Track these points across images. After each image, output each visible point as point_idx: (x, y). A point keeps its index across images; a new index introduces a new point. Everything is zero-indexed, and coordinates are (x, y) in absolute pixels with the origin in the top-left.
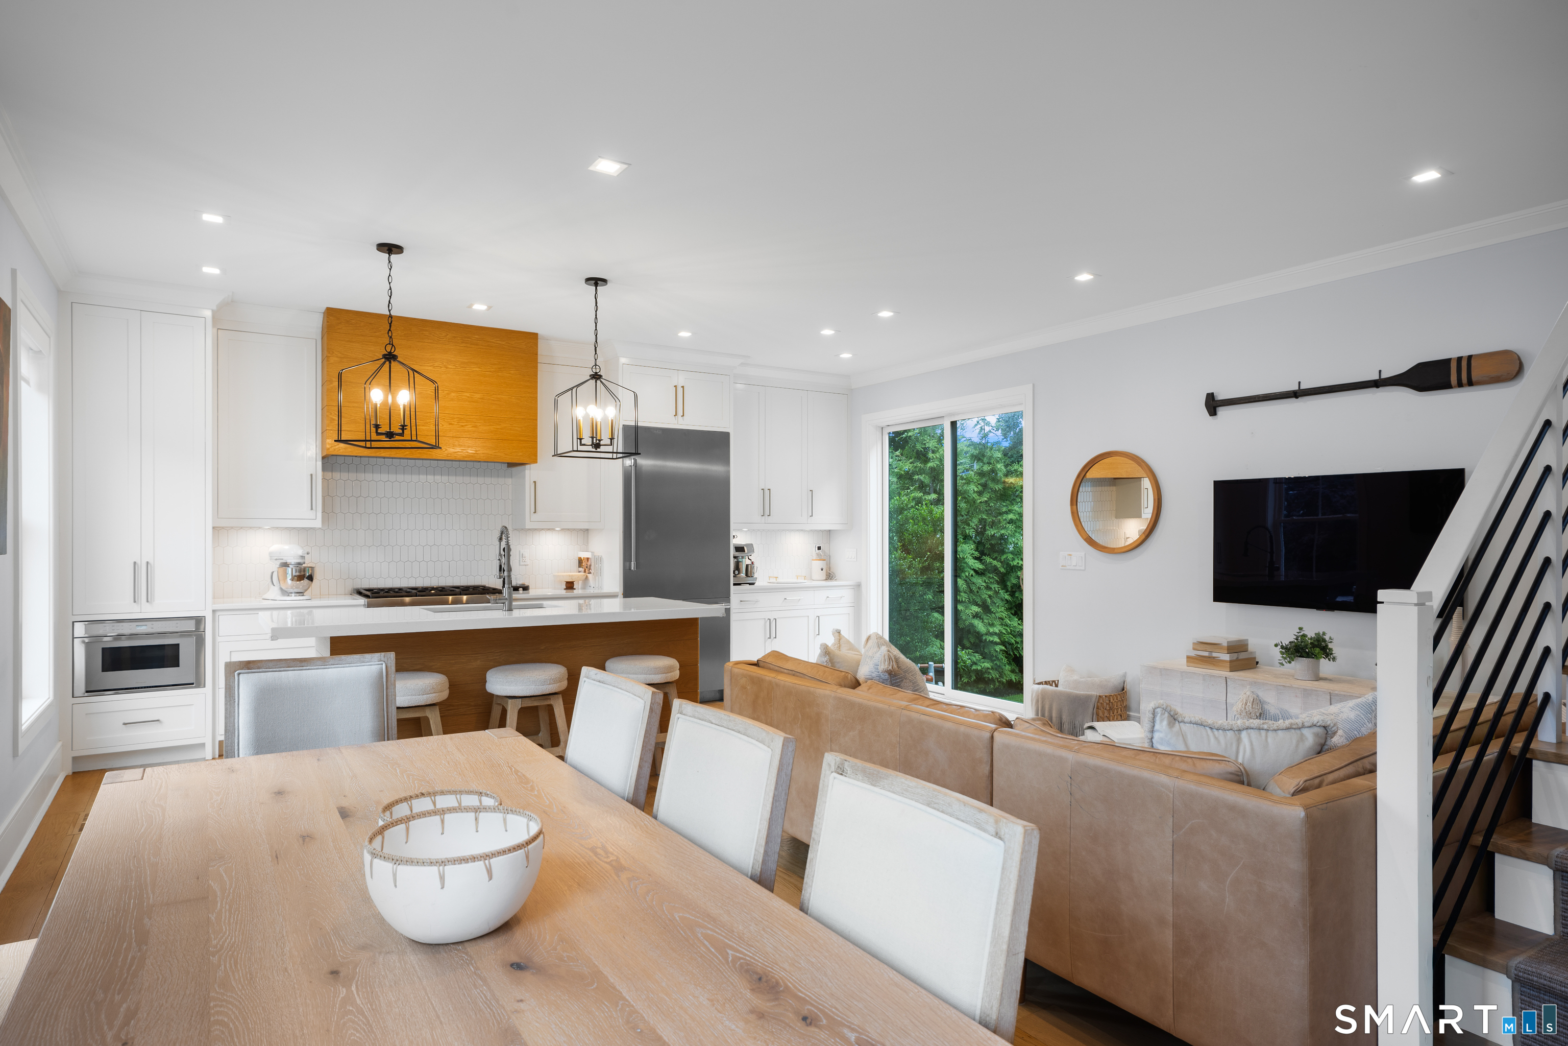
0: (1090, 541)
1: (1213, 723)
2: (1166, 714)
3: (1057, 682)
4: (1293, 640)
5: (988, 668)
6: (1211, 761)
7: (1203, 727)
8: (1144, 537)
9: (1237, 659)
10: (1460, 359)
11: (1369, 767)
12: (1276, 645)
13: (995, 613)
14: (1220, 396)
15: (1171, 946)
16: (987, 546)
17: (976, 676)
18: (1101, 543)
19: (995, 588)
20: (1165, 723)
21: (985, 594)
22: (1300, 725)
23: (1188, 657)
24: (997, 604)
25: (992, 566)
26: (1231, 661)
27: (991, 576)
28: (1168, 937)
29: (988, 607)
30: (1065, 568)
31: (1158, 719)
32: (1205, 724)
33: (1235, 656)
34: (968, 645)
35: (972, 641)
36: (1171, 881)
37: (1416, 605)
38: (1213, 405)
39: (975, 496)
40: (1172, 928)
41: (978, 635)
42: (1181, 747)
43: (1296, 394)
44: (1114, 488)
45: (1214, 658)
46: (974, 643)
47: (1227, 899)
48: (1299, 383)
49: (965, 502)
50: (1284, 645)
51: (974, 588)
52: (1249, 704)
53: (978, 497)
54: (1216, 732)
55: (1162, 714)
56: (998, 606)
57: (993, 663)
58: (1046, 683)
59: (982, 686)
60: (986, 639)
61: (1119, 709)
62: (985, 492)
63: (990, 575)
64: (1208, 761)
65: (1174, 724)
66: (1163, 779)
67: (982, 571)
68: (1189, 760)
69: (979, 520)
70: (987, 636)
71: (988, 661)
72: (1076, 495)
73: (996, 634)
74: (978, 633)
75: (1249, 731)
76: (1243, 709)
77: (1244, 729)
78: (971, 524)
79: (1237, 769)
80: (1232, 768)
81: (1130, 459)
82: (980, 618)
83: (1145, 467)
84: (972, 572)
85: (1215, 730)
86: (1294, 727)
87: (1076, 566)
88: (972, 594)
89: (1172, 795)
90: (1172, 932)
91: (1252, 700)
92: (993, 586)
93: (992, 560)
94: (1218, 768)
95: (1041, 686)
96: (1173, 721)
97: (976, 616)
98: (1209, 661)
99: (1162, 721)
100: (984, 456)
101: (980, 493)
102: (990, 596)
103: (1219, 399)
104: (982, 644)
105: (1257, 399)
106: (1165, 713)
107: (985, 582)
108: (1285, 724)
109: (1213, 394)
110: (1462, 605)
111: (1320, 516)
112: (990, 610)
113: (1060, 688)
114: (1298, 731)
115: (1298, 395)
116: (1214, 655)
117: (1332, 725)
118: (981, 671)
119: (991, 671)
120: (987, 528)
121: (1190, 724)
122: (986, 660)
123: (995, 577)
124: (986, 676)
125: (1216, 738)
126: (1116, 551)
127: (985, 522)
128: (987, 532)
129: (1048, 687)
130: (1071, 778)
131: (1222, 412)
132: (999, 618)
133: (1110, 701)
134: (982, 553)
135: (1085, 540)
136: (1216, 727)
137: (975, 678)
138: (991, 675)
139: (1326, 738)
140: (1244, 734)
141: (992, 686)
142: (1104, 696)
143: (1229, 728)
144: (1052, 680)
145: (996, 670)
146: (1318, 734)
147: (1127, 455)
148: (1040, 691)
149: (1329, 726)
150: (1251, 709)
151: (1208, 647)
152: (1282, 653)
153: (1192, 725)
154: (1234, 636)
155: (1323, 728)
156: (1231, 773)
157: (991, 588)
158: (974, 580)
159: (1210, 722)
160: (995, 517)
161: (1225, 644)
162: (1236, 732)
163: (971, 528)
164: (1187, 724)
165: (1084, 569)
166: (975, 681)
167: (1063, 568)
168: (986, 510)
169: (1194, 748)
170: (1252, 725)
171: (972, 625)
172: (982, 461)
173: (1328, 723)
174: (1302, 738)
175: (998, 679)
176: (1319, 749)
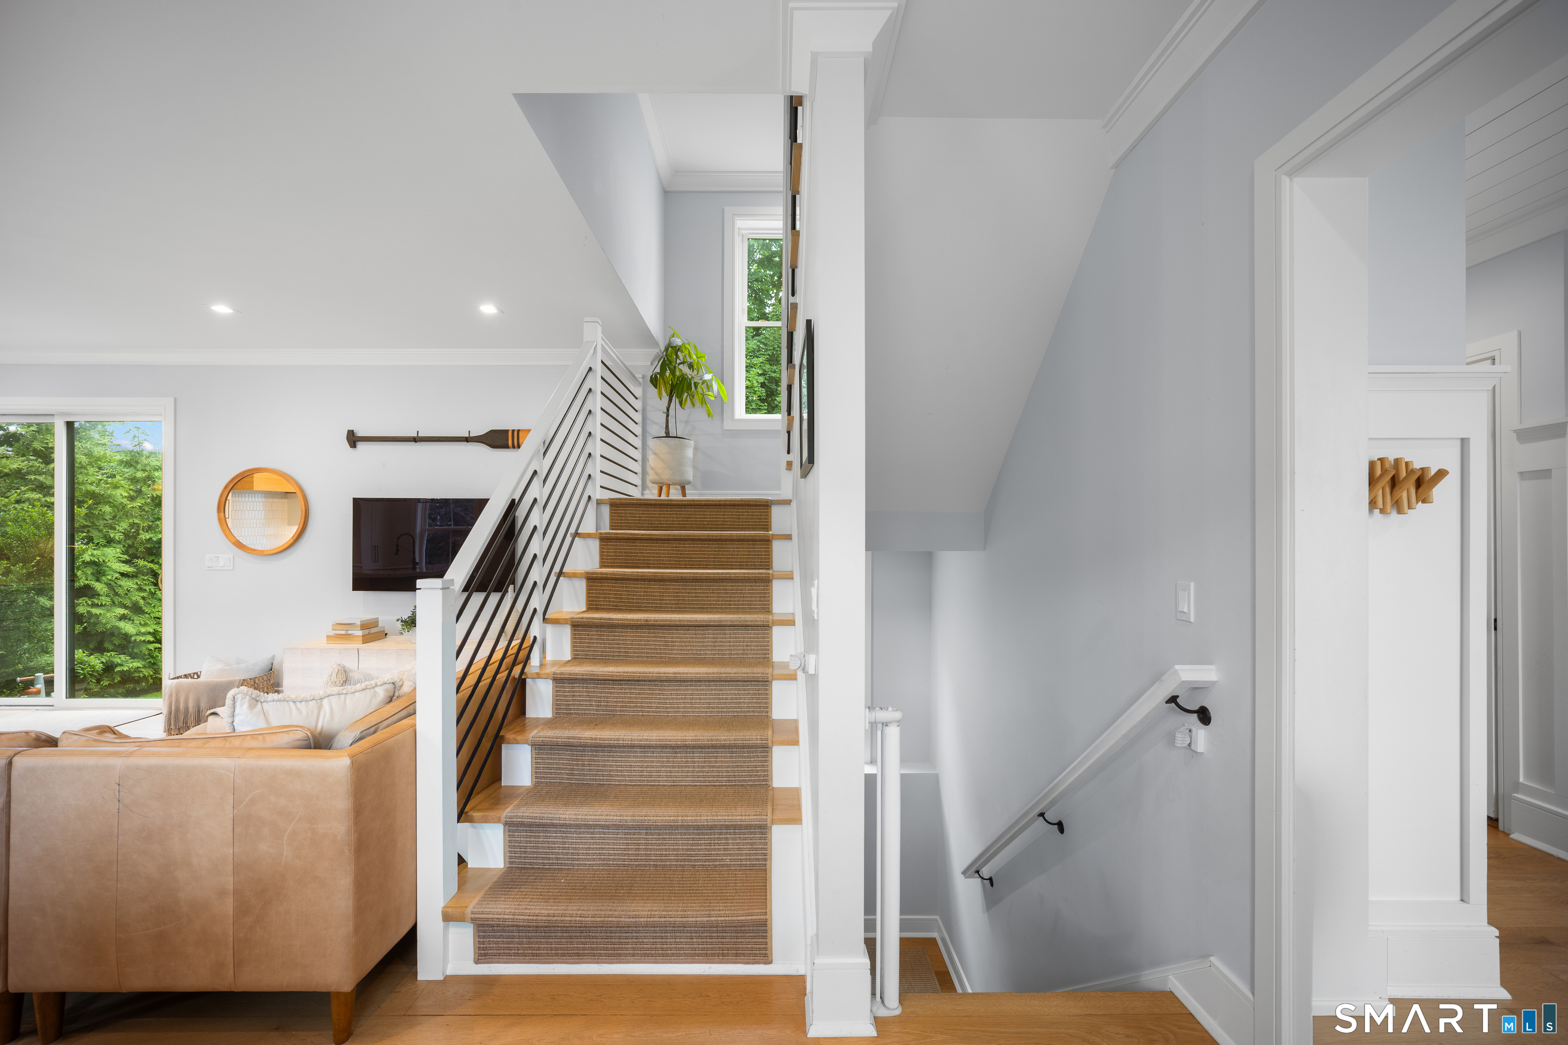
0: (239, 545)
1: (296, 697)
2: (248, 698)
3: (199, 673)
4: (411, 615)
5: (138, 668)
6: (281, 734)
7: (286, 702)
8: (292, 541)
9: (369, 633)
10: (513, 431)
11: (412, 711)
12: (398, 620)
13: (149, 614)
14: (360, 433)
15: (231, 913)
16: (140, 550)
17: (120, 677)
18: (250, 546)
19: (150, 589)
20: (246, 706)
21: (137, 597)
22: (374, 685)
23: (328, 636)
24: (153, 605)
25: (147, 569)
26: (363, 636)
27: (146, 578)
28: (229, 906)
29: (140, 608)
30: (211, 569)
31: (238, 704)
32: (288, 699)
33: (367, 631)
34: (111, 647)
35: (117, 643)
36: (232, 853)
37: (442, 589)
38: (353, 439)
39: (125, 501)
40: (232, 896)
41: (127, 637)
42: (262, 724)
43: (415, 440)
44: (286, 500)
45: (349, 635)
46: (119, 645)
47: (285, 851)
48: (418, 432)
49: (110, 507)
50: (404, 619)
51: (120, 591)
52: (334, 675)
53: (128, 502)
54: (298, 704)
55: (242, 699)
56: (154, 606)
57: (146, 662)
58: (186, 676)
59: (130, 686)
60: (135, 640)
61: (266, 688)
62: (139, 498)
63: (143, 577)
64: (278, 734)
65: (256, 705)
66: (225, 762)
67: (134, 574)
68: (260, 737)
69: (130, 525)
70: (138, 637)
71: (139, 660)
72: (223, 504)
73: (149, 633)
74: (126, 635)
75: (330, 697)
76: (328, 680)
77: (325, 697)
78: (118, 528)
79: (305, 735)
80: (300, 735)
81: (279, 476)
82: (130, 619)
83: (293, 483)
84: (117, 575)
85: (298, 703)
86: (369, 687)
87: (224, 566)
88: (117, 597)
89: (232, 775)
90: (232, 900)
91: (337, 671)
92: (147, 588)
93: (146, 563)
94: (285, 739)
95: (176, 680)
96: (255, 703)
97: (123, 618)
98: (346, 637)
99: (242, 705)
100: (137, 462)
101: (132, 499)
102: (143, 598)
103: (358, 435)
104: (131, 645)
105: (387, 440)
106: (246, 697)
107: (137, 584)
108: (361, 687)
109: (353, 431)
110: (514, 583)
111: (453, 527)
112: (144, 611)
113: (202, 679)
114: (372, 690)
115: (416, 440)
116: (350, 632)
117: (398, 681)
118: (129, 671)
119: (143, 670)
120: (141, 532)
121: (272, 703)
122: (136, 660)
123: (150, 579)
124: (136, 675)
125: (298, 709)
126: (265, 553)
127: (138, 526)
128: (140, 536)
129: (190, 680)
130: (119, 785)
131: (360, 445)
132: (154, 618)
133: (255, 682)
134: (134, 556)
135: (234, 544)
136: (299, 700)
137: (119, 679)
138: (143, 673)
139: (395, 691)
140: (325, 701)
141: (144, 684)
142: (249, 680)
143: (312, 699)
144: (193, 672)
145: (150, 667)
146: (388, 689)
147: (276, 472)
148: (174, 685)
149: (396, 682)
150: (335, 679)
151: (345, 627)
152: (403, 625)
153: (275, 702)
154: (368, 616)
155: (392, 684)
156: (299, 740)
157: (145, 590)
158: (120, 582)
159: (293, 697)
160: (152, 522)
161: (359, 623)
162: (319, 701)
163: (116, 531)
164: (270, 703)
165: (231, 568)
166: (119, 682)
167: (209, 569)
168: (141, 515)
169: (275, 722)
170: (333, 693)
171: (118, 628)
172: (135, 468)
173: (395, 680)
174: (375, 695)
175: (151, 676)
176: (389, 700)
